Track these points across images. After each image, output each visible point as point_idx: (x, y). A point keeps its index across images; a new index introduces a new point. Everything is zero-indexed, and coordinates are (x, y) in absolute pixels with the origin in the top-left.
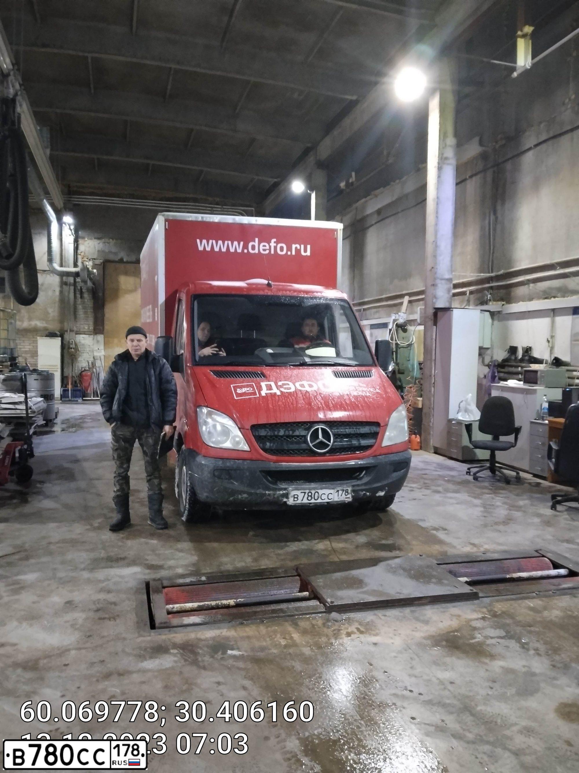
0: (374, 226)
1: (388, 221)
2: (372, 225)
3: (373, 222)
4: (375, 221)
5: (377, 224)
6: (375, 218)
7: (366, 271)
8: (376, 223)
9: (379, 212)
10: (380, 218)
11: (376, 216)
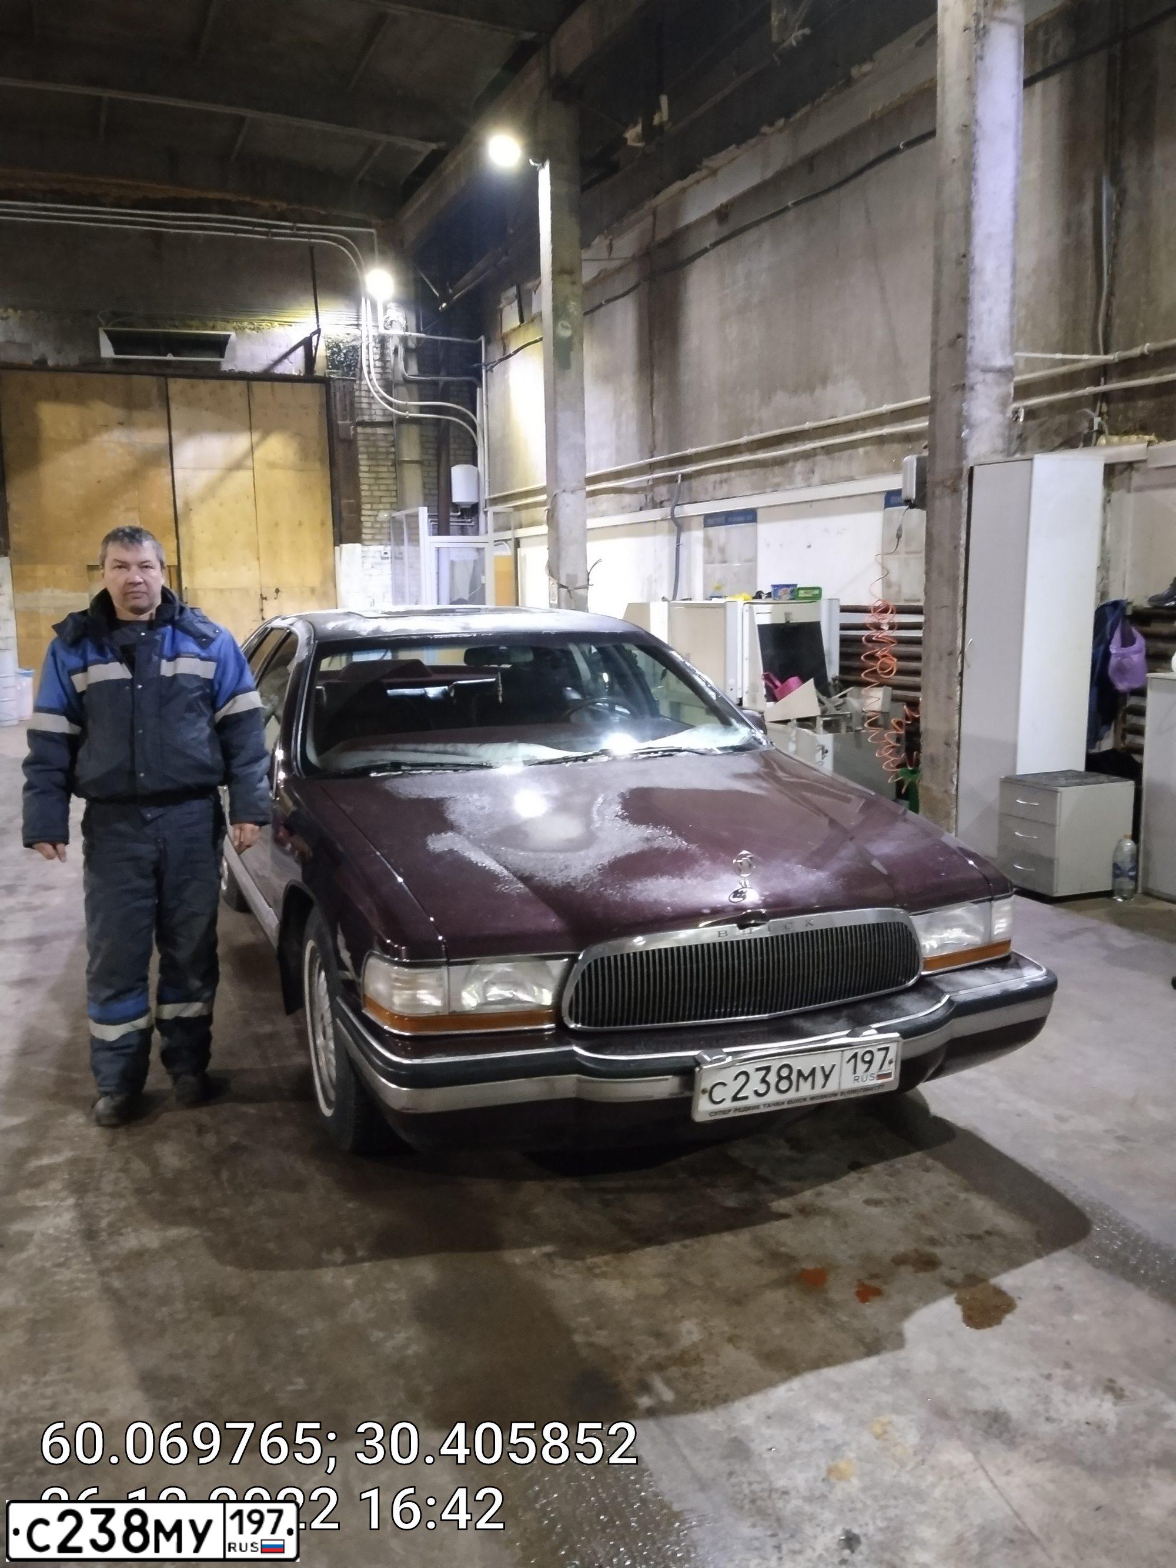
0: (712, 253)
1: (751, 236)
2: (705, 251)
3: (707, 244)
4: (713, 240)
5: (720, 247)
6: (713, 230)
7: (688, 376)
8: (715, 245)
9: (722, 214)
10: (726, 230)
11: (713, 226)
